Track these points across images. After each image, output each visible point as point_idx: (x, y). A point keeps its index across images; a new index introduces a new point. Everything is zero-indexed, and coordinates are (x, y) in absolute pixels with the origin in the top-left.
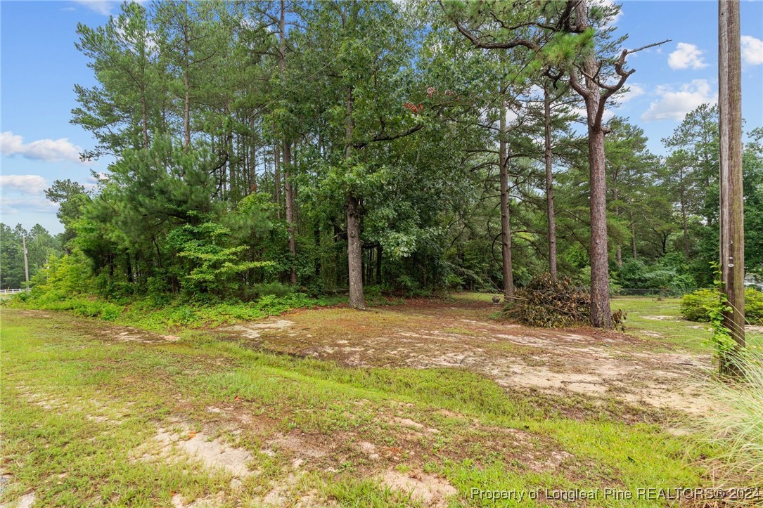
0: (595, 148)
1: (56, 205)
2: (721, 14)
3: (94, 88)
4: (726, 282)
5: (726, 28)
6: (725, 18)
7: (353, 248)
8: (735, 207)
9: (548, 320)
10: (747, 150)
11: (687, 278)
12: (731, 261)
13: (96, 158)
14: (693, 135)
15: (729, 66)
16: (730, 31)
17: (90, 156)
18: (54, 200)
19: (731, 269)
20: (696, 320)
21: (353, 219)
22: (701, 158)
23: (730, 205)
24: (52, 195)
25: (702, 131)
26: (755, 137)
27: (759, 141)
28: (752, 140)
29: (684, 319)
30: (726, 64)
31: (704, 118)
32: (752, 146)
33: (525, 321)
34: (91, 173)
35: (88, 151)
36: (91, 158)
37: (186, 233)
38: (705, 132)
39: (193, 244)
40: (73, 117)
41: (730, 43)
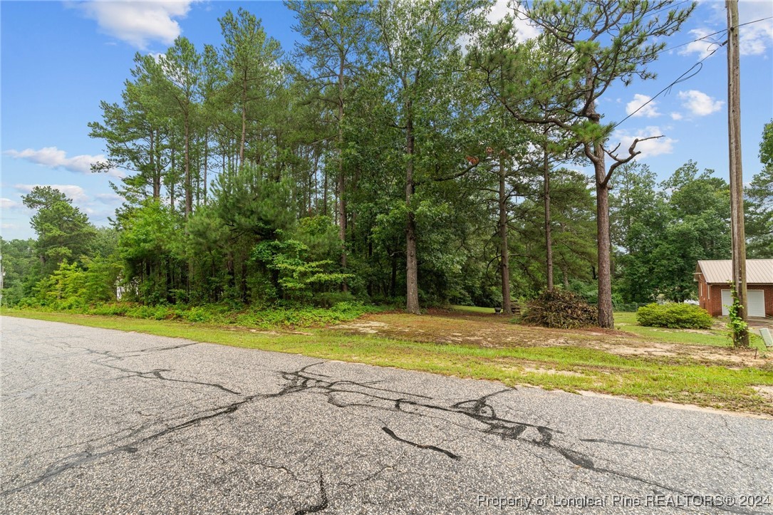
0: (602, 200)
1: (36, 211)
2: (730, 143)
3: (114, 105)
4: (737, 291)
5: (734, 151)
6: (733, 146)
7: (411, 265)
8: (742, 249)
9: (564, 323)
10: (658, 197)
11: (617, 296)
12: (740, 280)
13: (106, 170)
14: (618, 183)
15: (737, 172)
16: (737, 153)
17: (101, 168)
18: (30, 206)
19: (740, 284)
20: (651, 325)
21: (412, 242)
22: (624, 201)
23: (739, 248)
24: (30, 201)
25: (625, 180)
26: (663, 187)
27: (666, 190)
28: (661, 190)
29: (639, 325)
30: (734, 171)
31: (626, 170)
32: (661, 194)
33: (546, 324)
34: (109, 184)
35: (101, 162)
36: (102, 170)
37: (270, 248)
38: (627, 181)
39: (280, 257)
40: (90, 130)
41: (737, 159)
